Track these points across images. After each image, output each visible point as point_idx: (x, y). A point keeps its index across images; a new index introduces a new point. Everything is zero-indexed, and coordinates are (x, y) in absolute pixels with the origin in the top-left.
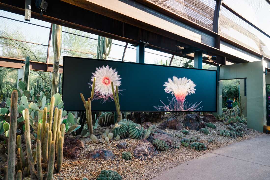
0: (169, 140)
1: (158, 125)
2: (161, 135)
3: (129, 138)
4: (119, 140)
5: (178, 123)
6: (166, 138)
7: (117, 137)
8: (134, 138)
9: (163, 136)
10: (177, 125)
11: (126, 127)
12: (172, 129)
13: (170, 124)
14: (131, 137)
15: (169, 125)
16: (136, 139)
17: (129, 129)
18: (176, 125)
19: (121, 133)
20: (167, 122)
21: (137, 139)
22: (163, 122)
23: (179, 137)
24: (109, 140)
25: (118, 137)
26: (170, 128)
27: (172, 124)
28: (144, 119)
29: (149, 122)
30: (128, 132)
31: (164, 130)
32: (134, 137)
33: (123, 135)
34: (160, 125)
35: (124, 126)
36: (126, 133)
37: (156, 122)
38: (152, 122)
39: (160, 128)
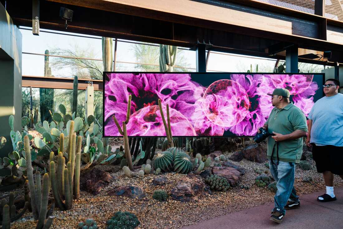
0: (234, 176)
1: (230, 155)
2: (224, 169)
3: (174, 172)
4: (160, 174)
5: (260, 153)
6: (231, 173)
7: (157, 170)
8: (180, 172)
9: (227, 171)
10: (259, 155)
11: (170, 157)
12: (251, 161)
13: (249, 154)
14: (176, 170)
15: (247, 156)
16: (183, 174)
17: (174, 160)
18: (257, 156)
19: (162, 165)
20: (245, 151)
21: (185, 173)
22: (240, 151)
23: (258, 173)
24: (143, 173)
25: (159, 170)
26: (248, 160)
27: (252, 154)
28: (214, 148)
29: (218, 152)
30: (173, 164)
31: (239, 161)
32: (180, 170)
33: (166, 168)
34: (234, 155)
35: (167, 156)
36: (169, 166)
37: (230, 151)
38: (223, 151)
39: (232, 159)
